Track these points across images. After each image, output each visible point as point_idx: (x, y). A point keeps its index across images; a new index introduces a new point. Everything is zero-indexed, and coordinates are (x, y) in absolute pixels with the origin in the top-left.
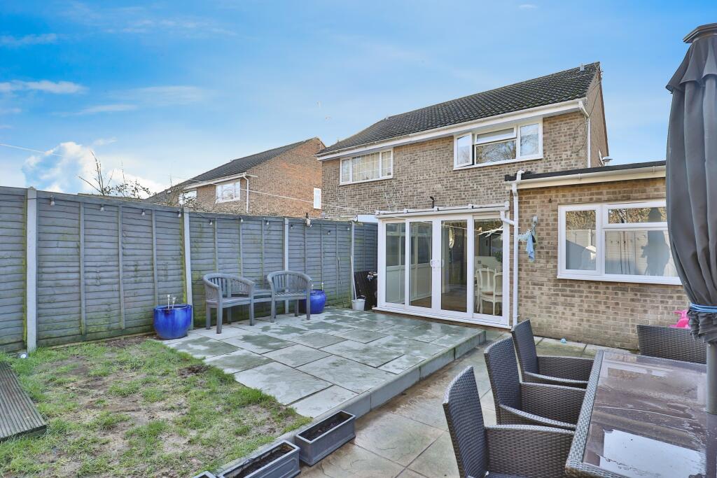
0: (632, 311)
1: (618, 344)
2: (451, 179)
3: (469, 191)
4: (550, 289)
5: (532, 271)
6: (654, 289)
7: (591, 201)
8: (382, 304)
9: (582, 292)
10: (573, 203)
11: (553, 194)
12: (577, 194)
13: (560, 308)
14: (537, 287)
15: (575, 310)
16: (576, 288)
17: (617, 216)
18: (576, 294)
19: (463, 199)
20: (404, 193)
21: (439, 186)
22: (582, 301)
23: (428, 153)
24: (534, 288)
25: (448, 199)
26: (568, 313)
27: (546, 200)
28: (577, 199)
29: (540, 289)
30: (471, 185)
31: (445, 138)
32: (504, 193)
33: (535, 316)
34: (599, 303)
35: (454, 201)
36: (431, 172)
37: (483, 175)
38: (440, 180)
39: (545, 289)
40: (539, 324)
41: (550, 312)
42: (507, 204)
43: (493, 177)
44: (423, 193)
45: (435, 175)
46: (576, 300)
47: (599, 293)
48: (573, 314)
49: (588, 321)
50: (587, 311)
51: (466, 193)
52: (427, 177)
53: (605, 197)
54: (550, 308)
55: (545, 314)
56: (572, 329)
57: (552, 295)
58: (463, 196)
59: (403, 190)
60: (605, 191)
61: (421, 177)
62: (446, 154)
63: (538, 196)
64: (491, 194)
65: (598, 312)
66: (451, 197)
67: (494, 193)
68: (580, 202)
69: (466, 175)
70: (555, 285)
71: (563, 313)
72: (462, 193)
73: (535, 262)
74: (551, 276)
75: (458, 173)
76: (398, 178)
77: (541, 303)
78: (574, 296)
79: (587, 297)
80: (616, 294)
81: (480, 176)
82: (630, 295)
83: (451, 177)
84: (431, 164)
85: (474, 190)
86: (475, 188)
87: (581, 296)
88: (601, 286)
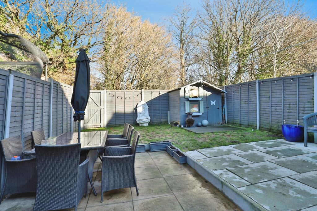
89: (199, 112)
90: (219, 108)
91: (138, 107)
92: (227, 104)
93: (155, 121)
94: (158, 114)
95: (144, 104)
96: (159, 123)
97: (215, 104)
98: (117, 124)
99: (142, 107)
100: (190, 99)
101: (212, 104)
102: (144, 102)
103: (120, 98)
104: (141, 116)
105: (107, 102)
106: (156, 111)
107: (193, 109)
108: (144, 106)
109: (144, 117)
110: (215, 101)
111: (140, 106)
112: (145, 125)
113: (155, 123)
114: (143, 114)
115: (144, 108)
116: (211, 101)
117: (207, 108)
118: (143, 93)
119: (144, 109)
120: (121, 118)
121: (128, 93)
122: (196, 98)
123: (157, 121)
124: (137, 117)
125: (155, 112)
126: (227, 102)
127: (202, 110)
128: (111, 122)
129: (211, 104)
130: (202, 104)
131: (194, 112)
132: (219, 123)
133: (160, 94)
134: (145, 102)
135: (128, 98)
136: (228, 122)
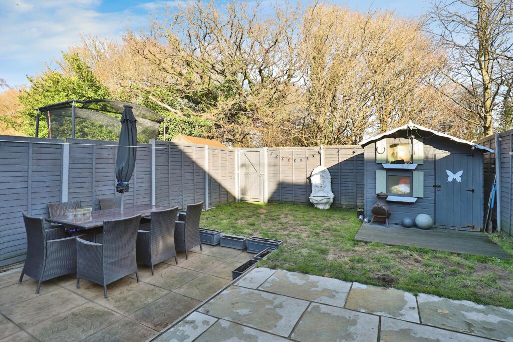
89: (410, 195)
90: (473, 191)
91: (313, 175)
92: (501, 181)
93: (345, 203)
94: (350, 191)
95: (323, 172)
96: (352, 207)
97: (459, 180)
98: (283, 200)
99: (319, 175)
100: (386, 166)
101: (450, 179)
102: (323, 167)
103: (286, 160)
104: (319, 191)
105: (269, 166)
106: (347, 185)
107: (396, 186)
108: (324, 175)
109: (322, 194)
110: (460, 173)
111: (316, 174)
112: (321, 207)
113: (344, 206)
114: (321, 187)
115: (323, 177)
116: (449, 172)
117: (435, 187)
118: (322, 152)
119: (322, 180)
120: (288, 192)
121: (298, 152)
122: (401, 165)
123: (348, 203)
124: (311, 192)
125: (344, 185)
126: (501, 177)
127: (419, 192)
128: (275, 196)
129: (447, 180)
130: (419, 178)
131: (400, 193)
132: (473, 227)
133: (355, 154)
134: (326, 168)
135: (298, 161)
136: (501, 229)
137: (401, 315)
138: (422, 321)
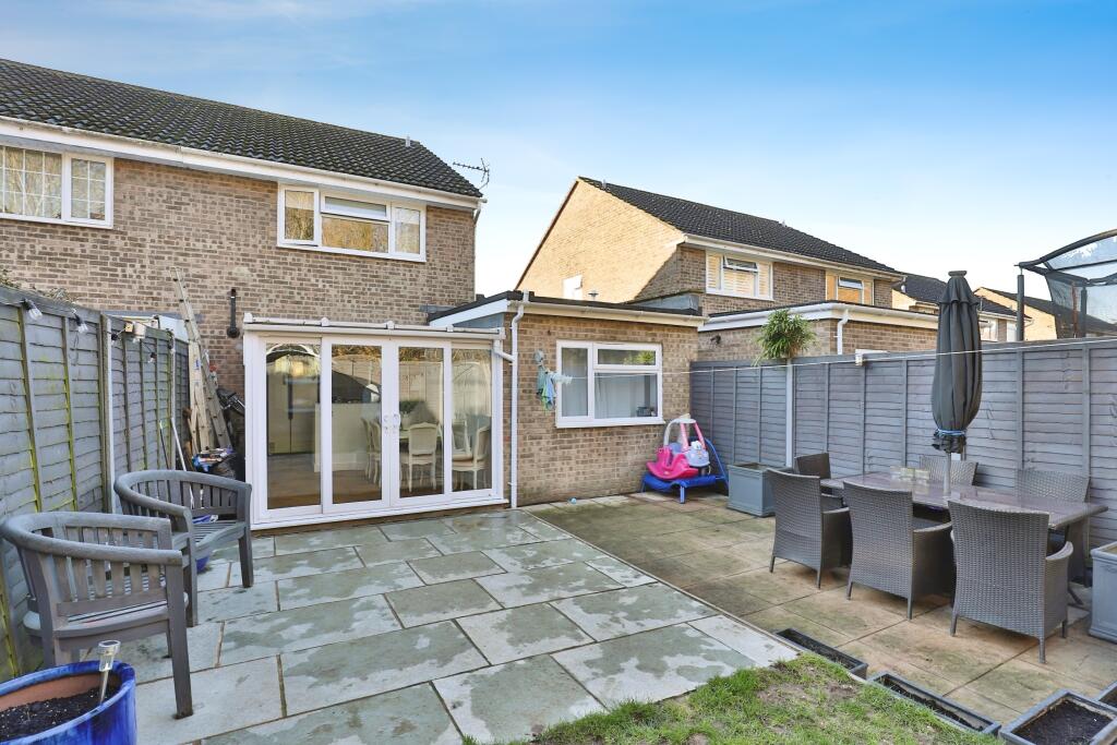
0: (617, 454)
1: (607, 492)
2: (272, 263)
3: (308, 290)
4: (548, 442)
5: (530, 421)
6: (632, 430)
7: (586, 339)
8: (261, 515)
9: (578, 441)
10: (570, 338)
11: (551, 324)
12: (574, 327)
13: (558, 464)
14: (534, 441)
15: (573, 462)
16: (573, 438)
17: (605, 356)
18: (574, 445)
19: (297, 303)
20: (148, 271)
21: (245, 270)
22: (578, 452)
23: (217, 198)
24: (532, 444)
25: (265, 300)
26: (566, 467)
27: (545, 331)
28: (574, 333)
29: (538, 443)
30: (313, 281)
31: (260, 181)
32: (370, 303)
33: (533, 478)
34: (592, 451)
35: (279, 304)
36: (224, 238)
37: (335, 268)
38: (246, 260)
39: (543, 442)
40: (538, 489)
41: (549, 471)
42: (503, 335)
43: (352, 274)
44: (204, 277)
45: (233, 246)
46: (573, 451)
47: (592, 440)
48: (571, 469)
49: (584, 473)
50: (583, 462)
51: (303, 292)
52: (215, 247)
53: (598, 335)
54: (548, 465)
55: (544, 475)
56: (570, 485)
57: (552, 449)
58: (298, 298)
59: (147, 262)
60: (597, 329)
61: (200, 245)
62: (261, 214)
63: (537, 325)
64: (349, 302)
65: (591, 461)
66: (272, 296)
67: (354, 301)
68: (577, 338)
69: (303, 260)
70: (554, 437)
71: (562, 469)
72: (296, 291)
73: (533, 409)
74: (549, 425)
75: (287, 254)
76: (130, 234)
77: (540, 461)
78: (570, 448)
79: (582, 446)
80: (606, 439)
81: (329, 268)
82: (616, 439)
83: (272, 258)
84: (225, 223)
85: (319, 290)
86: (320, 286)
87: (577, 447)
88: (595, 432)
137: (466, 682)
138: (430, 688)
